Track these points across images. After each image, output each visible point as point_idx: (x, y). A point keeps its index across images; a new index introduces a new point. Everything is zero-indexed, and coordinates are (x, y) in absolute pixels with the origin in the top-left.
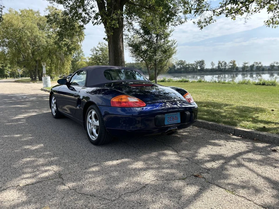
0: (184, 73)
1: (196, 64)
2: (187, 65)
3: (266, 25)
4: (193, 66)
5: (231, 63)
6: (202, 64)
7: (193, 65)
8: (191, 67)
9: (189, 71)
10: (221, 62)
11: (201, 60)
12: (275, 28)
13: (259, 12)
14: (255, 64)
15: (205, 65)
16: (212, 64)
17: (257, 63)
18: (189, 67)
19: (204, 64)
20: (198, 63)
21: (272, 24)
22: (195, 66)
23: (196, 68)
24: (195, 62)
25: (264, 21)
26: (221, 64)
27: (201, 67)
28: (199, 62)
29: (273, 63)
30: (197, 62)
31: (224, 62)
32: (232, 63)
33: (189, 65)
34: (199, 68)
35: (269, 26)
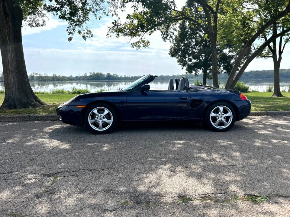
12: (138, 49)
21: (135, 46)
29: (33, 74)
35: (133, 48)
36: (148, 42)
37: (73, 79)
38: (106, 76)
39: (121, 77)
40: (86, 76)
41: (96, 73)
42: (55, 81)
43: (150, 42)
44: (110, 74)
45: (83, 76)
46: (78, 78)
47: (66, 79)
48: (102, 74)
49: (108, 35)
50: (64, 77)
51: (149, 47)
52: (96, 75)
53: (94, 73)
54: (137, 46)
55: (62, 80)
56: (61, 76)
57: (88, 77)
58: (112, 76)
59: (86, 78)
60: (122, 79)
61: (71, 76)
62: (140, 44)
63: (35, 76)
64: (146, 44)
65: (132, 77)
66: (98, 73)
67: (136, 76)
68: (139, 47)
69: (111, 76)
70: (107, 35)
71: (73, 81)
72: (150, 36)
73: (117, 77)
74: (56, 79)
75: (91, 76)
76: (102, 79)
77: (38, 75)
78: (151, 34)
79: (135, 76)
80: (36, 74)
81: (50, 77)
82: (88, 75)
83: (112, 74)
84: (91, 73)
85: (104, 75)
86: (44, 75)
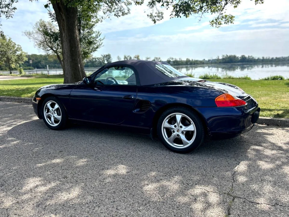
0: (91, 67)
1: (103, 58)
2: (93, 59)
3: (211, 24)
4: (100, 60)
5: (135, 57)
6: (109, 58)
7: (100, 58)
8: (98, 61)
9: (97, 65)
10: (127, 57)
11: (107, 54)
12: (218, 27)
13: (208, 12)
14: (155, 59)
15: (112, 59)
16: (118, 58)
17: (157, 58)
18: (96, 61)
19: (110, 58)
20: (104, 57)
21: (215, 24)
22: (102, 60)
23: (103, 62)
24: (102, 55)
25: (210, 21)
26: (127, 58)
27: (108, 61)
28: (106, 56)
30: (103, 55)
31: (129, 57)
32: (137, 57)
33: (95, 59)
34: (106, 62)
35: (213, 26)
36: (232, 17)
37: (205, 62)
38: (239, 59)
39: (258, 59)
40: (218, 60)
41: (229, 56)
42: (188, 65)
43: (234, 17)
44: (245, 56)
45: (215, 59)
46: (210, 61)
47: (198, 62)
48: (236, 56)
49: (172, 16)
50: (197, 61)
51: (233, 23)
52: (228, 58)
53: (227, 56)
54: (217, 23)
55: (194, 64)
56: (194, 60)
57: (220, 60)
58: (247, 58)
59: (218, 61)
60: (259, 62)
61: (204, 60)
62: (221, 21)
63: (171, 60)
64: (230, 19)
65: (273, 58)
66: (232, 55)
67: (278, 57)
68: (220, 24)
69: (245, 58)
70: (170, 15)
71: (205, 65)
72: (236, 8)
73: (253, 59)
74: (189, 63)
75: (223, 59)
76: (235, 62)
77: (174, 60)
78: (237, 6)
79: (276, 58)
80: (172, 59)
81: (184, 61)
82: (221, 58)
83: (247, 56)
84: (223, 56)
85: (238, 57)
86: (178, 60)
